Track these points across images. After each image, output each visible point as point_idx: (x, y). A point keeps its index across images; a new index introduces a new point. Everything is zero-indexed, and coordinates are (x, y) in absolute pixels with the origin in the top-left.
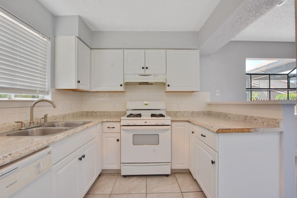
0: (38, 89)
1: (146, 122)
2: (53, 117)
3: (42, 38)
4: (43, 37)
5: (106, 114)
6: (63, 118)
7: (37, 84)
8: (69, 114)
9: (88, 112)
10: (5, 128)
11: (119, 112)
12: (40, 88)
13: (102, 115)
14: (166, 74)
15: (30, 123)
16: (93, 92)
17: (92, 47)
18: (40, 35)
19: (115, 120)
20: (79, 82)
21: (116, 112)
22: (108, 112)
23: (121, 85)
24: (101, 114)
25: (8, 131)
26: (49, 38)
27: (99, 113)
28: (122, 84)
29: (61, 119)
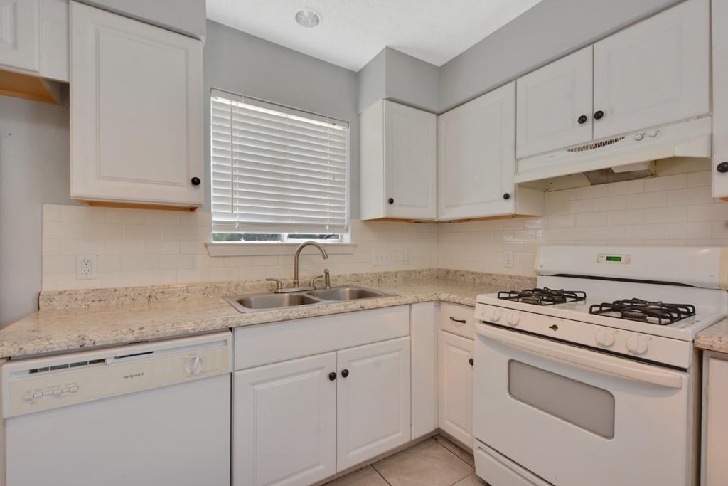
0: (328, 223)
1: (555, 327)
2: (353, 277)
3: (331, 126)
4: (334, 124)
5: (485, 279)
6: (379, 280)
7: (325, 214)
8: (396, 273)
9: (448, 271)
10: (257, 287)
11: (520, 277)
12: (331, 220)
13: (477, 281)
14: (710, 113)
15: (294, 283)
16: (450, 222)
17: (438, 110)
18: (325, 122)
19: (467, 299)
20: (391, 201)
21: (511, 277)
22: (491, 275)
23: (507, 197)
24: (474, 280)
25: (262, 292)
26: (348, 122)
27: (469, 275)
28: (510, 191)
29: (372, 281)
